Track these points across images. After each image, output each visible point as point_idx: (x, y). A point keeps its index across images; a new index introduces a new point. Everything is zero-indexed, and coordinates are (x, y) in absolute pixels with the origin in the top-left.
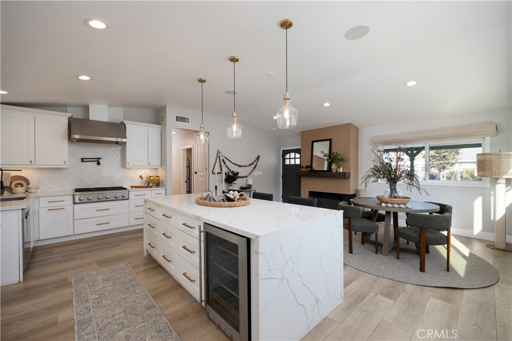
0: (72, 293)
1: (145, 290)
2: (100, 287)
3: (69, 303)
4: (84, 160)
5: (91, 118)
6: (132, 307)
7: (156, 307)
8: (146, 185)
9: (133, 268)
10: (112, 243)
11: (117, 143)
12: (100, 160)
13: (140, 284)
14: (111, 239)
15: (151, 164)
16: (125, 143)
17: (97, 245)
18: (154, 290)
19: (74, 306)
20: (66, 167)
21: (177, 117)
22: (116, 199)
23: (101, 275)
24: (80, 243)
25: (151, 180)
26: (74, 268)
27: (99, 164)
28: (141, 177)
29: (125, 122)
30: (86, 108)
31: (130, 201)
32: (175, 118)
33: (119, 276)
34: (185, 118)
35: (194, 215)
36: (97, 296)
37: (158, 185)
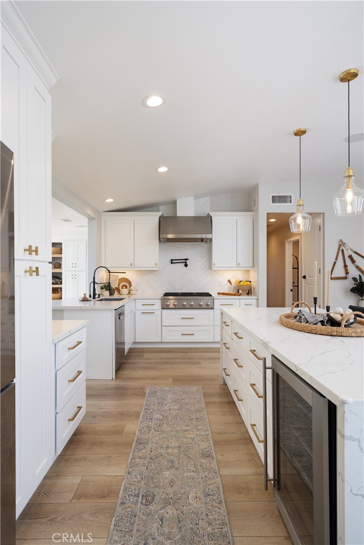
0: (143, 405)
1: (209, 429)
2: (166, 408)
3: (136, 415)
4: (173, 262)
5: (178, 215)
6: (189, 445)
7: (213, 458)
8: (235, 292)
9: (205, 395)
10: (194, 359)
11: (202, 240)
12: (187, 261)
13: (206, 419)
14: (194, 354)
15: (241, 265)
16: (211, 240)
17: (179, 358)
18: (219, 434)
19: (140, 420)
20: (157, 269)
21: (273, 197)
22: (200, 307)
23: (172, 394)
24: (166, 352)
25: (242, 285)
26: (152, 379)
27: (186, 265)
28: (229, 281)
29: (211, 214)
30: (174, 203)
31: (215, 311)
32: (271, 198)
33: (188, 401)
34: (286, 197)
35: (261, 340)
36: (161, 417)
37: (249, 292)
